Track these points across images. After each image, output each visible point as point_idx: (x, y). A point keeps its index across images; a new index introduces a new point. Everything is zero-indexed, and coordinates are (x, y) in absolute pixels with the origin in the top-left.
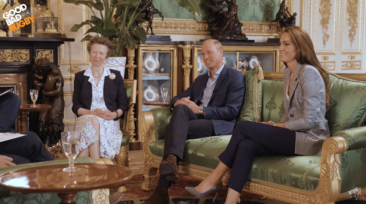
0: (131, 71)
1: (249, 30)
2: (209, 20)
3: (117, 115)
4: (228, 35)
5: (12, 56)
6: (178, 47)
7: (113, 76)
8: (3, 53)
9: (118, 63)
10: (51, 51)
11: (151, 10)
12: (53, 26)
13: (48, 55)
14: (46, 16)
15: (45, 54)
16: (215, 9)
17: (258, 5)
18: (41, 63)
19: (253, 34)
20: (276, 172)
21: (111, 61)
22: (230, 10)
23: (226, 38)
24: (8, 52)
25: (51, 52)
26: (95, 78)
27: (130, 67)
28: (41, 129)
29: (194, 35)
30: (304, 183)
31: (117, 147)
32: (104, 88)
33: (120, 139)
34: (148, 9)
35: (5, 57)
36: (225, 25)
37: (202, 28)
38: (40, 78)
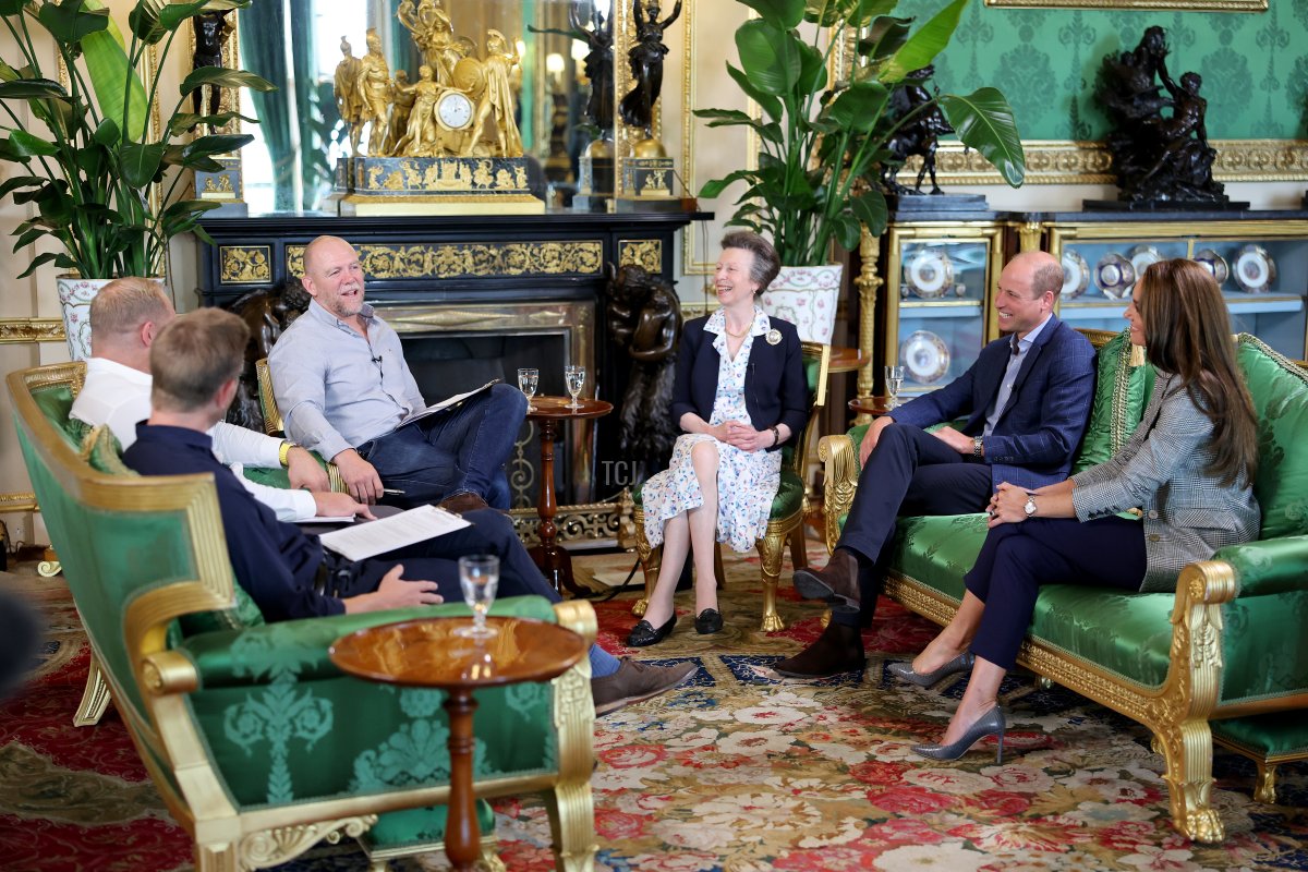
0: (866, 293)
1: (1249, 166)
2: (1114, 144)
3: (777, 438)
4: (1164, 190)
5: (560, 259)
6: (1008, 227)
7: (775, 337)
8: (540, 250)
9: (816, 281)
10: (655, 241)
11: (932, 127)
12: (660, 180)
13: (647, 253)
14: (645, 155)
15: (640, 254)
16: (1131, 113)
17: (1283, 91)
18: (625, 278)
19: (1260, 178)
20: (1086, 629)
21: (799, 276)
22: (1179, 114)
23: (1157, 199)
24: (552, 247)
25: (657, 246)
26: (730, 339)
27: (865, 283)
28: (624, 444)
29: (1068, 187)
30: (1140, 666)
31: (759, 521)
32: (749, 368)
33: (768, 500)
34: (922, 123)
35: (542, 261)
36: (1158, 159)
37: (1094, 165)
38: (624, 314)
